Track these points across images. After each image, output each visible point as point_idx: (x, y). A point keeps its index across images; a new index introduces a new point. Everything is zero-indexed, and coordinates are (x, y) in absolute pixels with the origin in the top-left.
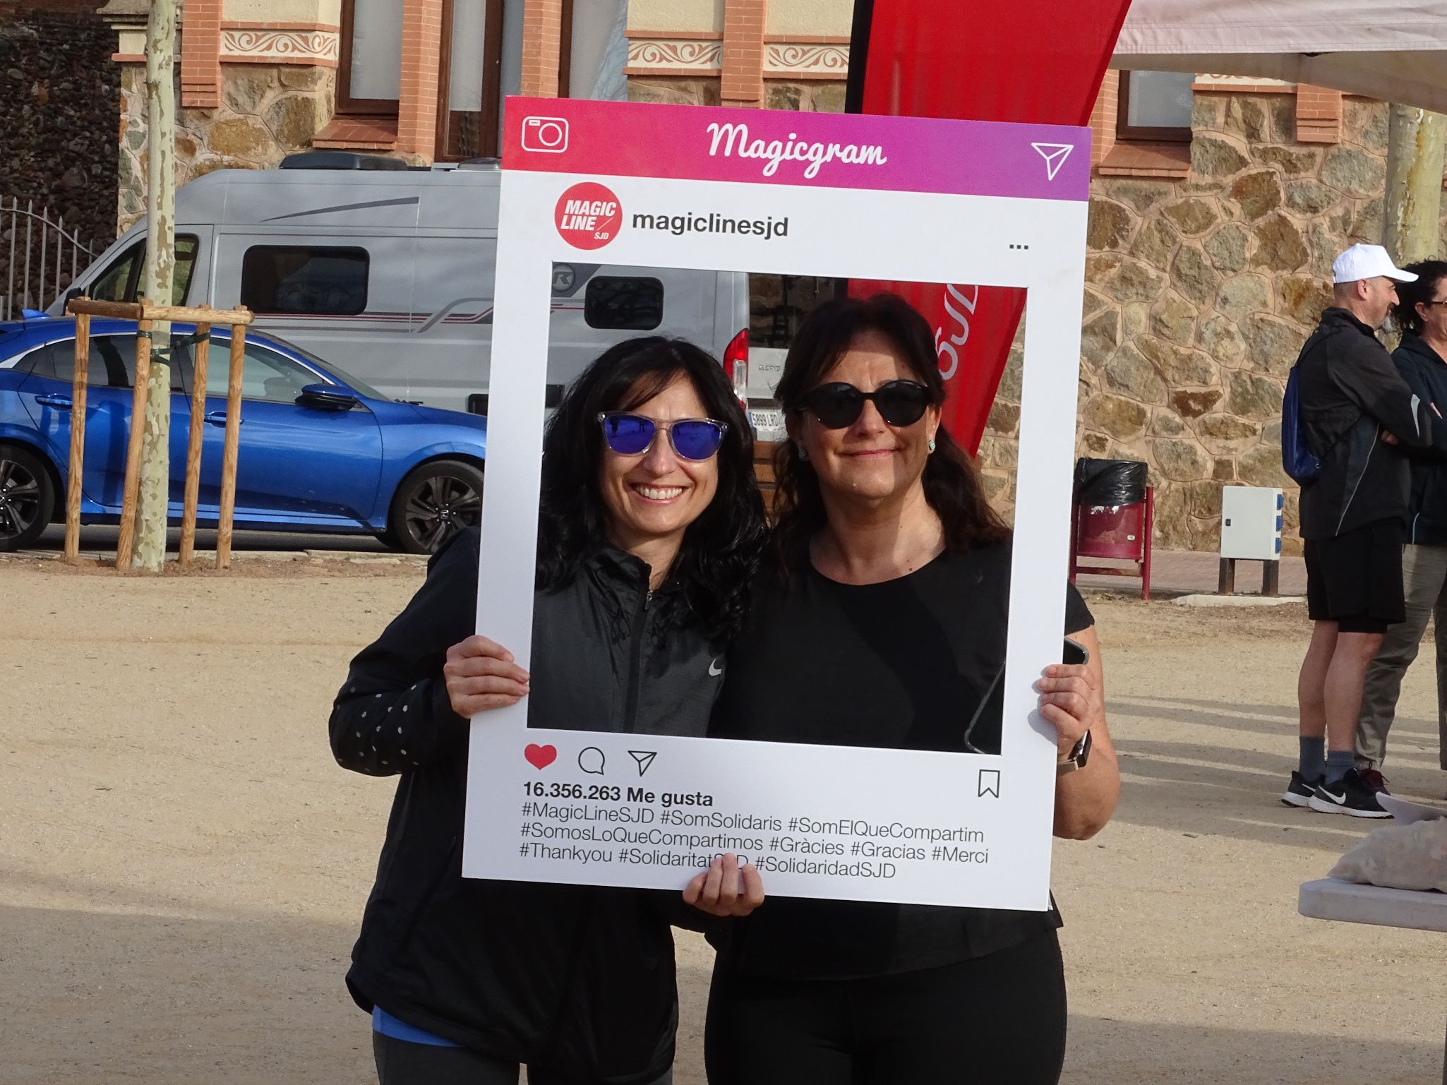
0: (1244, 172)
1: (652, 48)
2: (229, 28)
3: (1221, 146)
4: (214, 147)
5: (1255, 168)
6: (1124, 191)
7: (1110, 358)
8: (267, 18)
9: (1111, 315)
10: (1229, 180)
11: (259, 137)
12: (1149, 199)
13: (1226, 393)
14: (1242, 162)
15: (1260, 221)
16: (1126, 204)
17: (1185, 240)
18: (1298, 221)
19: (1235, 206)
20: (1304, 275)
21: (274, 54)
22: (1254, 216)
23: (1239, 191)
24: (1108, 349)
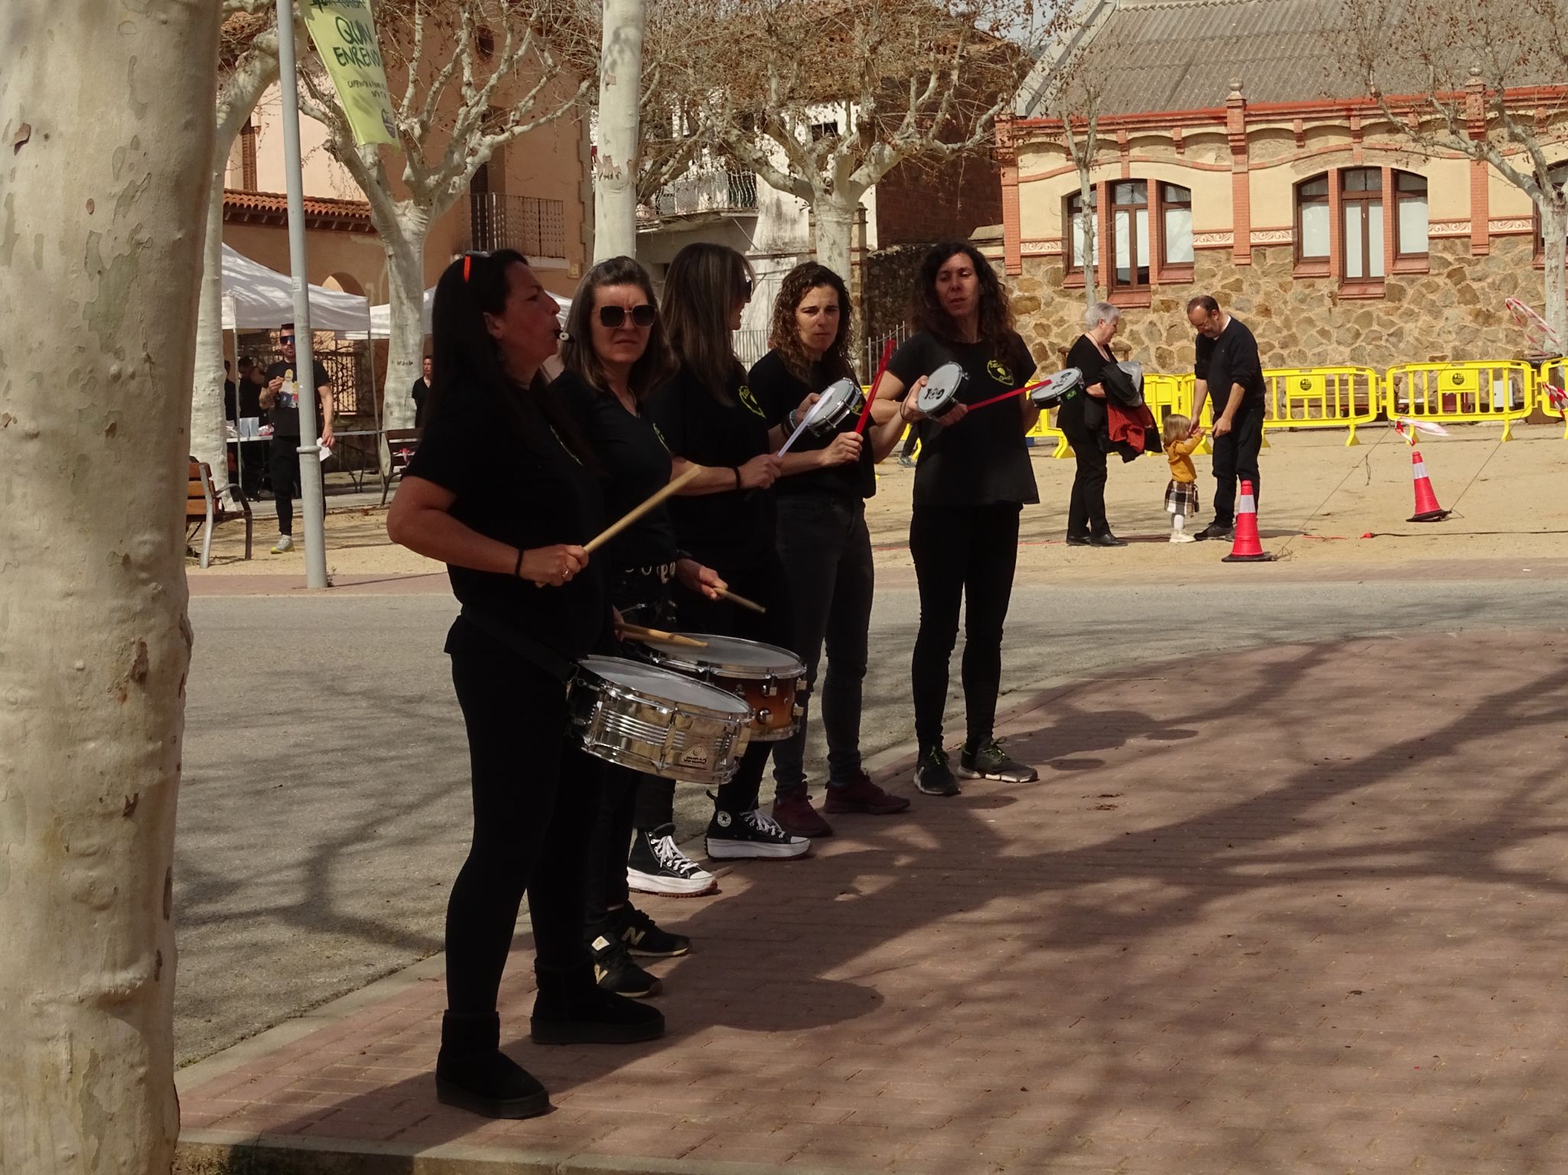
0: (1451, 268)
1: (1203, 237)
2: (1024, 242)
3: (1441, 258)
4: (1020, 290)
5: (1456, 266)
6: (1403, 279)
7: (1402, 345)
8: (1040, 237)
9: (1401, 328)
10: (1446, 271)
11: (1040, 284)
12: (1413, 281)
13: (1450, 355)
14: (1450, 264)
15: (1459, 287)
16: (1403, 284)
17: (1431, 296)
18: (1475, 285)
19: (1448, 281)
20: (1478, 306)
21: (1044, 251)
22: (1456, 285)
23: (1449, 276)
24: (1400, 341)
